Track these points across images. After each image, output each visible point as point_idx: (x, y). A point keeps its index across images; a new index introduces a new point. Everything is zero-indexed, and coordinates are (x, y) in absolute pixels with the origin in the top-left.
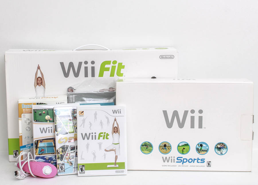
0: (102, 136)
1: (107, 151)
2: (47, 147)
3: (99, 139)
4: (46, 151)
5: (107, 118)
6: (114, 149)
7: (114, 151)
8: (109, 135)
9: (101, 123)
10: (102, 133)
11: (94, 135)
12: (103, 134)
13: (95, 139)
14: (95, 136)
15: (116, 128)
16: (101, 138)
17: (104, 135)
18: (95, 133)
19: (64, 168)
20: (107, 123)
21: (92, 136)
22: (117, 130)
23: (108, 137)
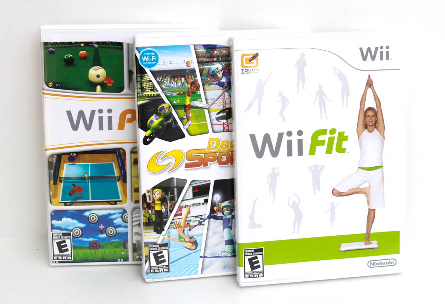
0: (322, 143)
1: (340, 194)
2: (92, 178)
3: (312, 152)
4: (88, 191)
5: (342, 77)
6: (366, 185)
7: (365, 193)
8: (346, 138)
9: (321, 94)
10: (323, 132)
11: (295, 138)
12: (328, 135)
13: (300, 153)
14: (300, 142)
15: (370, 113)
16: (321, 150)
17: (331, 140)
18: (300, 133)
19: (166, 258)
20: (343, 96)
21: (290, 143)
22: (374, 119)
23: (345, 144)
